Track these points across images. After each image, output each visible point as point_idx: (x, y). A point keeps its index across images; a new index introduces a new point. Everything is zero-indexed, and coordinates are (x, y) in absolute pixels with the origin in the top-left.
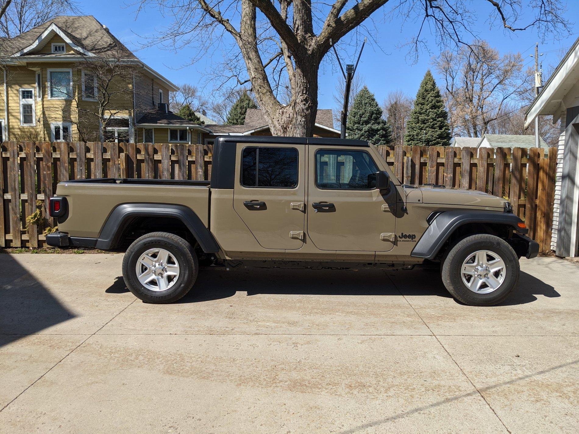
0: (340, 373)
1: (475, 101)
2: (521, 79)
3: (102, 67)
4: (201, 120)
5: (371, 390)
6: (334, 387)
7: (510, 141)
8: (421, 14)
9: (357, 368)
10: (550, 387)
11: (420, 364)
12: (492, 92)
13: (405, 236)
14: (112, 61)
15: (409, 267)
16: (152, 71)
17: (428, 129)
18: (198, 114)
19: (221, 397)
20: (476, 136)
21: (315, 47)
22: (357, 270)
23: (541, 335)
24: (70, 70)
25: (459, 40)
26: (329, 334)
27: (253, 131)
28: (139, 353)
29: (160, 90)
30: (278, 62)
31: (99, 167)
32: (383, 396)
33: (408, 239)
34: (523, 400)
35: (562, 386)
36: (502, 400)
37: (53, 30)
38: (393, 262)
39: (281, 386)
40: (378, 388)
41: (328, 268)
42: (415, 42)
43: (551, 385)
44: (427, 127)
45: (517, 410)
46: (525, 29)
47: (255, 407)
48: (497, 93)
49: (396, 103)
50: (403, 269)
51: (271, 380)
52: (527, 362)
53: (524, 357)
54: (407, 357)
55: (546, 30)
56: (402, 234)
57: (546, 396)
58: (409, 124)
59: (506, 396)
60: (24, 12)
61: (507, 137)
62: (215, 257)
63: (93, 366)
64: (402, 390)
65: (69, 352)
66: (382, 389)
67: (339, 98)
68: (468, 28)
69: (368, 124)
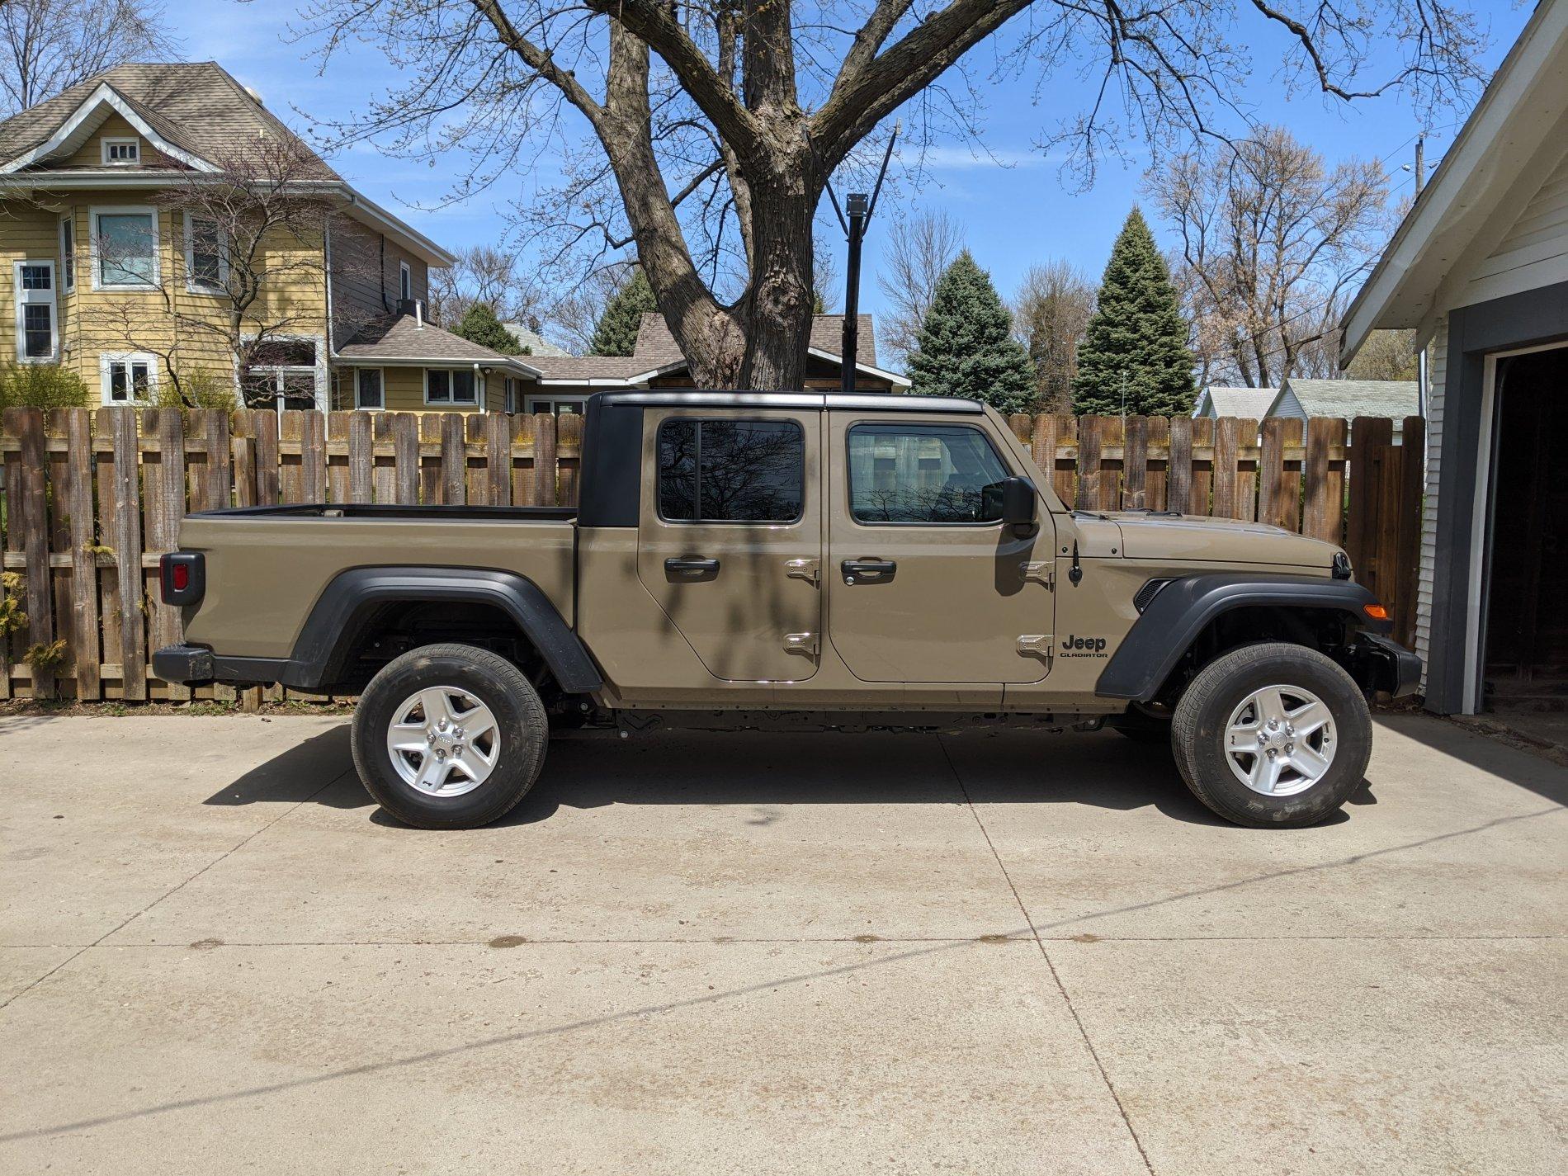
0: (749, 1049)
1: (1262, 289)
2: (1382, 229)
3: (235, 202)
4: (523, 344)
5: (820, 1098)
6: (720, 1093)
7: (1355, 398)
8: (1099, 56)
9: (799, 1036)
10: (1319, 1085)
11: (975, 1021)
12: (1306, 266)
13: (1079, 644)
14: (264, 186)
15: (1092, 722)
16: (379, 213)
17: (1134, 366)
18: (512, 329)
19: (396, 1124)
20: (1264, 384)
21: (805, 145)
22: (956, 733)
23: (1331, 935)
24: (152, 210)
25: (1201, 126)
26: (749, 938)
27: (654, 374)
28: (202, 1000)
29: (402, 263)
30: (716, 186)
31: (176, 477)
32: (848, 1116)
33: (1084, 650)
34: (1233, 1124)
35: (1353, 1082)
36: (1175, 1125)
37: (104, 101)
38: (1049, 710)
39: (573, 1091)
40: (842, 1092)
41: (884, 728)
42: (1086, 131)
43: (1323, 1081)
44: (1132, 361)
45: (1211, 1154)
46: (1377, 94)
47: (481, 1153)
48: (1319, 269)
49: (1052, 297)
50: (1076, 728)
51: (550, 1073)
52: (1274, 1012)
53: (1266, 999)
54: (944, 1003)
55: (1435, 99)
56: (1072, 637)
57: (1302, 1113)
58: (1084, 354)
59: (1189, 1112)
60: (35, 53)
61: (1348, 387)
62: (591, 703)
63: (63, 1036)
64: (906, 1097)
65: (10, 996)
66: (850, 1097)
67: (893, 285)
68: (1227, 95)
69: (975, 353)
